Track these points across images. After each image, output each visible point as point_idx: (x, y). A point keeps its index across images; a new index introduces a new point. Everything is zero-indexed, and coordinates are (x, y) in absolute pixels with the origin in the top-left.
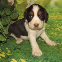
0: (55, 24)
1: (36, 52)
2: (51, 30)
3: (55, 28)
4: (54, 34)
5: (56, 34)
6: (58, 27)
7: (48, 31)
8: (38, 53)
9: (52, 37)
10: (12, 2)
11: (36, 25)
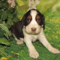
0: (56, 28)
1: (33, 54)
2: (52, 33)
3: (56, 32)
4: (55, 37)
5: (57, 37)
6: (59, 31)
7: (49, 34)
8: (34, 55)
9: (53, 40)
10: (11, 3)
11: (34, 29)
